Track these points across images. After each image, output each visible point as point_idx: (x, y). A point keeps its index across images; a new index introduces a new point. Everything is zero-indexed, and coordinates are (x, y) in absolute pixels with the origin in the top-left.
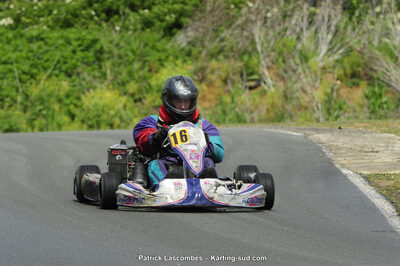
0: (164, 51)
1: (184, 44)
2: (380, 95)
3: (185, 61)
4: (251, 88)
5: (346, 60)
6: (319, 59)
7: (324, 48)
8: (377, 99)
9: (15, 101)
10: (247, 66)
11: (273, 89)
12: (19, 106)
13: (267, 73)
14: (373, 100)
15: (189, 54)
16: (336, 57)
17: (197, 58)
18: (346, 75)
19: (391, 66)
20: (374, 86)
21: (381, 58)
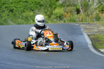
11: (82, 14)
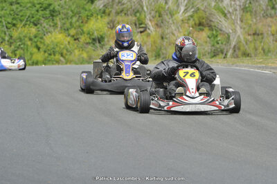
0: (90, 10)
1: (101, 7)
2: (217, 36)
3: (101, 17)
4: (141, 32)
5: (196, 15)
6: (180, 15)
7: (182, 9)
8: (214, 38)
9: (4, 40)
10: (139, 19)
12: (7, 42)
13: (150, 23)
14: (212, 38)
15: (104, 12)
16: (189, 13)
17: (109, 15)
18: (195, 24)
19: (222, 19)
20: (213, 30)
21: (216, 14)
